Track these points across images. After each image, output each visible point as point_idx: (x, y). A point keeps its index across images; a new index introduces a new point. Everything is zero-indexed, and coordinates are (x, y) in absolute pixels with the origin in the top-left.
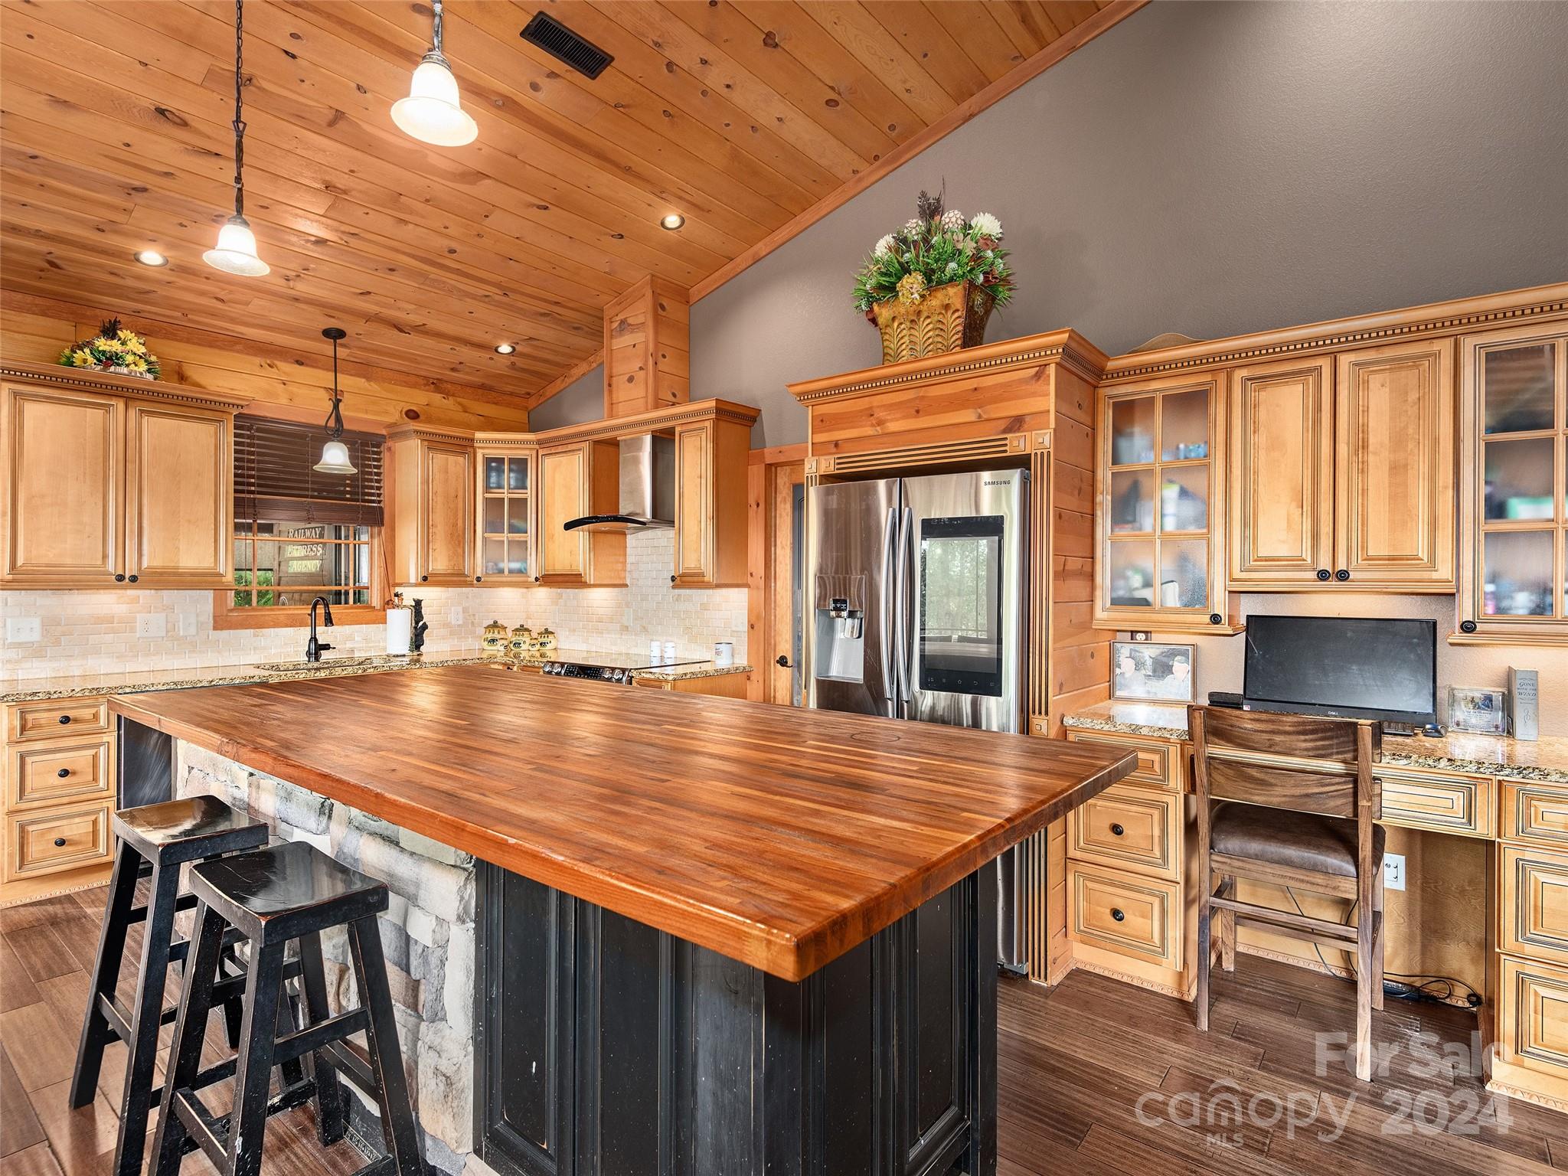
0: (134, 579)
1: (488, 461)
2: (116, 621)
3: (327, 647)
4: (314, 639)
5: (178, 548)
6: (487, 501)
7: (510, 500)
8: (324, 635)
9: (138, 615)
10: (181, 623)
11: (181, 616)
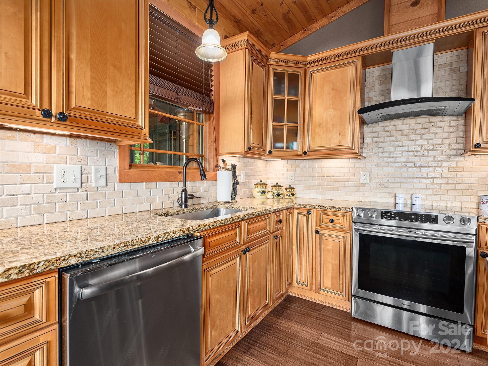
0: (62, 117)
1: (276, 74)
2: (33, 170)
3: (192, 197)
4: (185, 190)
5: (105, 92)
6: (275, 100)
7: (289, 101)
8: (191, 187)
9: (55, 165)
10: (93, 175)
11: (93, 168)
